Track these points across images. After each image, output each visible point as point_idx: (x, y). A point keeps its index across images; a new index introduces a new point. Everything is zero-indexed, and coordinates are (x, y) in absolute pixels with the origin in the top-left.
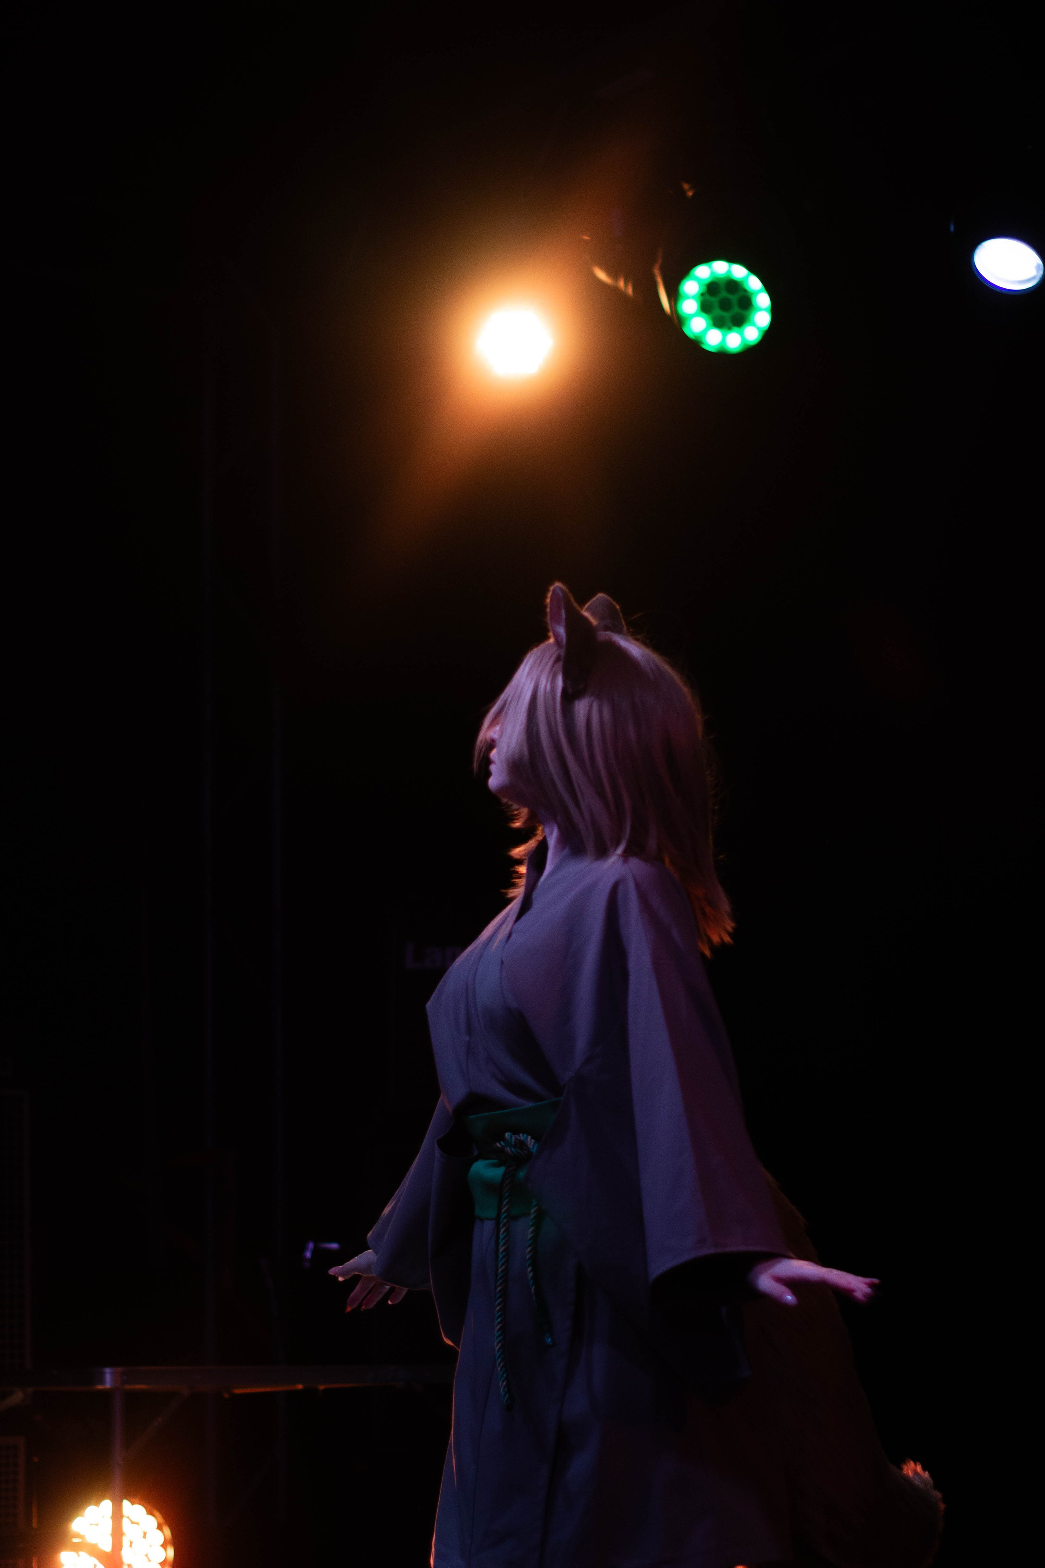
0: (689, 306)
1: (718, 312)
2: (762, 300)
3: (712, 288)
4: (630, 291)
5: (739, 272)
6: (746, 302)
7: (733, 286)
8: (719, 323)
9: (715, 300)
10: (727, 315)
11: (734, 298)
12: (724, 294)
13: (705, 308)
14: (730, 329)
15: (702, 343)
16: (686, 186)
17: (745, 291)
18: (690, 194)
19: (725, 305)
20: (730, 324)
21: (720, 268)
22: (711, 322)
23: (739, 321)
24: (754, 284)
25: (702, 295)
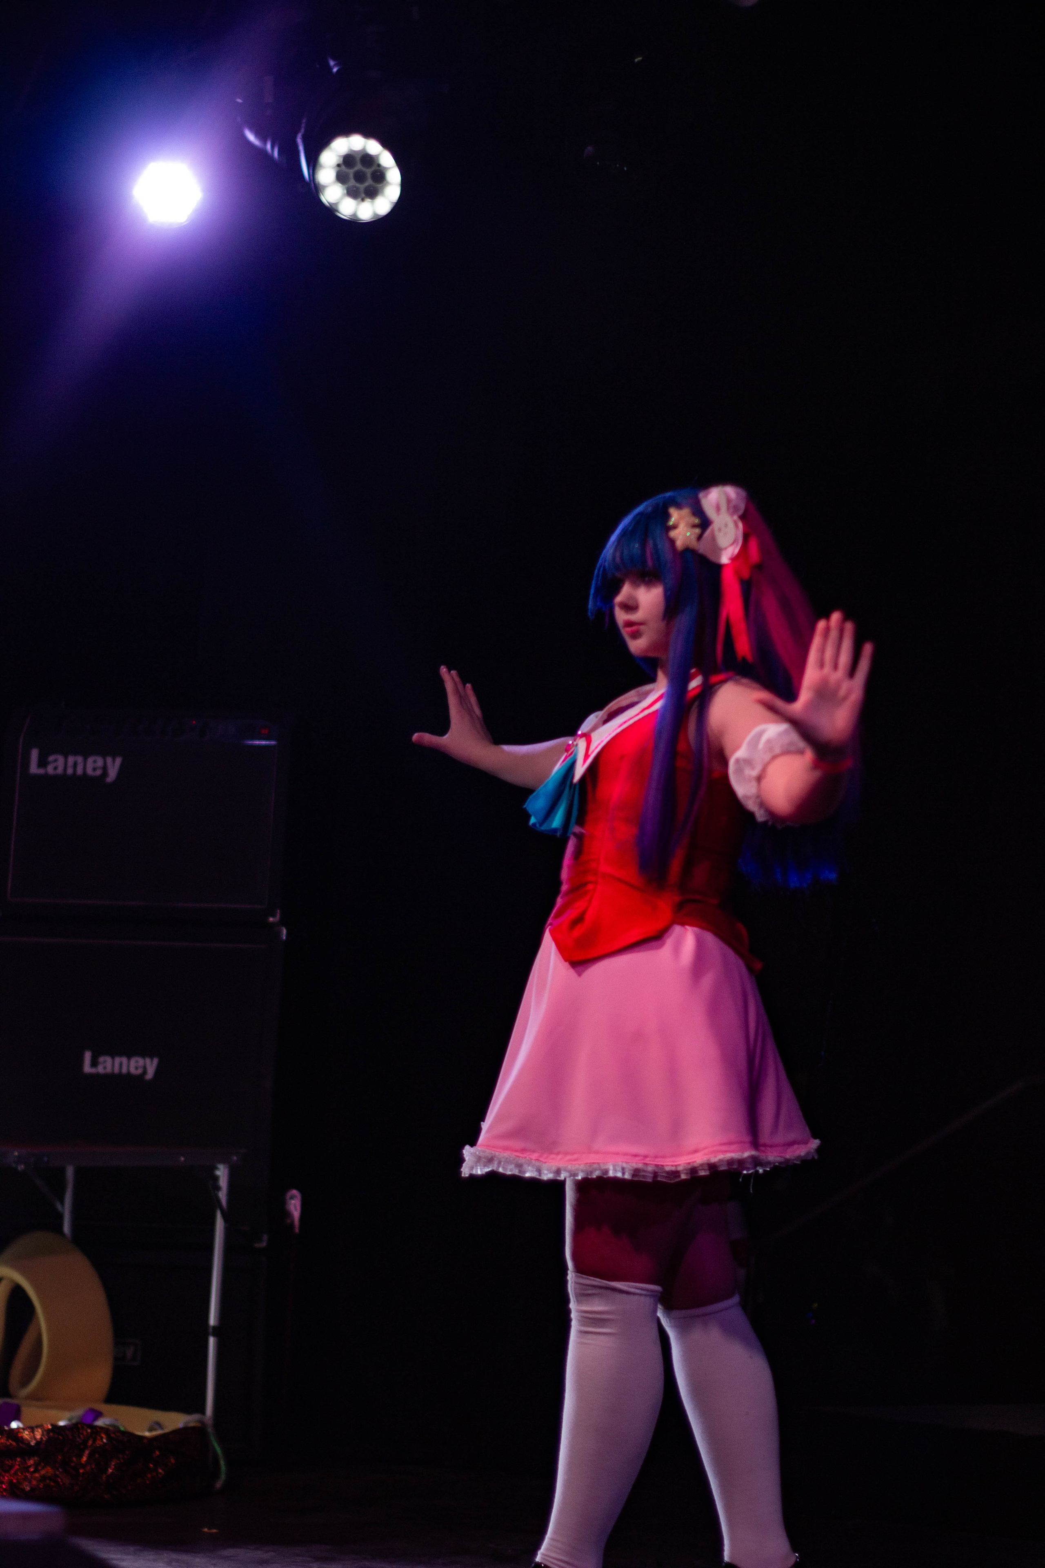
0: (326, 175)
1: (352, 182)
2: (394, 176)
3: (348, 160)
4: (276, 154)
5: (373, 147)
6: (380, 176)
7: (368, 160)
8: (352, 193)
9: (351, 172)
10: (362, 187)
11: (369, 172)
12: (359, 167)
13: (341, 178)
14: (363, 200)
15: (337, 211)
16: (332, 63)
17: (379, 165)
18: (335, 70)
19: (359, 177)
20: (363, 195)
21: (356, 143)
22: (345, 191)
23: (372, 193)
24: (387, 159)
25: (339, 165)
